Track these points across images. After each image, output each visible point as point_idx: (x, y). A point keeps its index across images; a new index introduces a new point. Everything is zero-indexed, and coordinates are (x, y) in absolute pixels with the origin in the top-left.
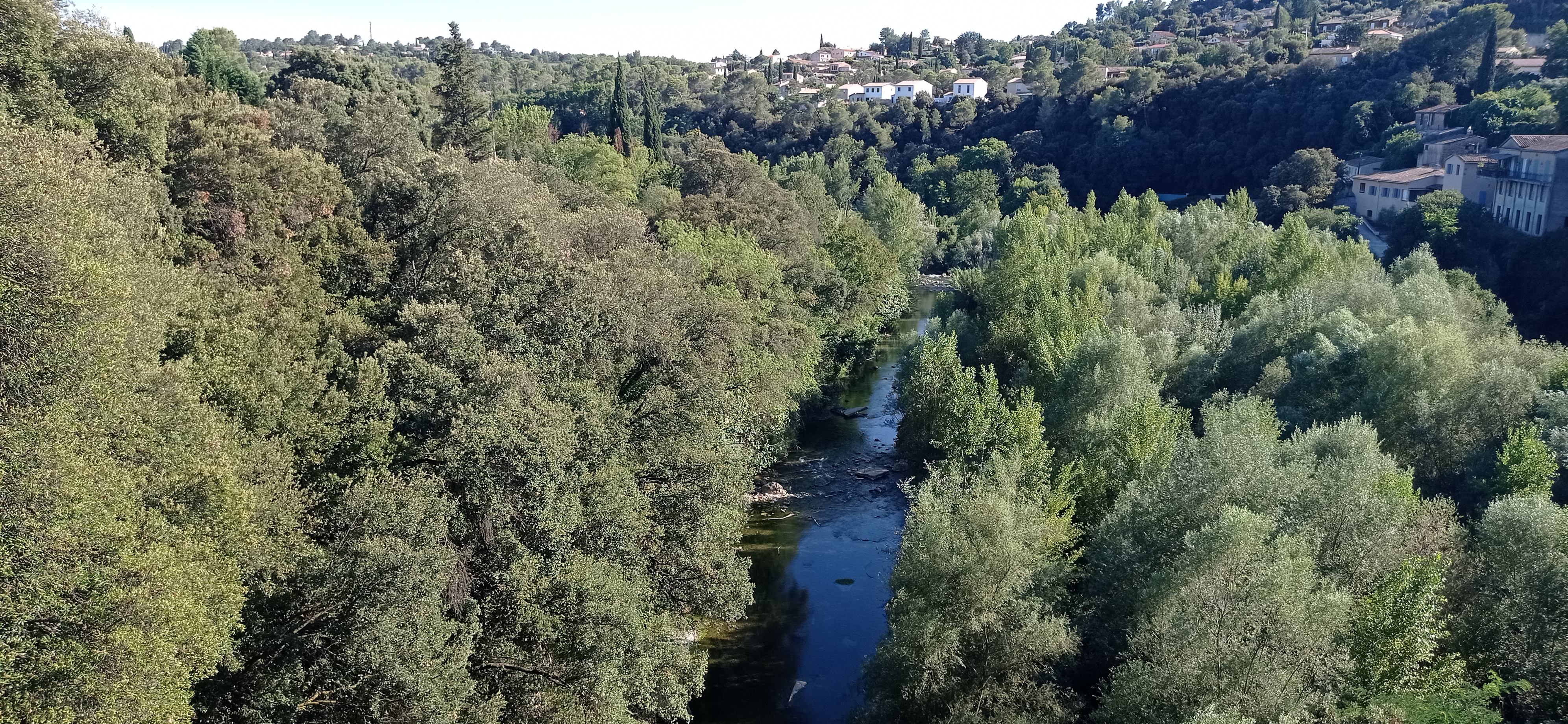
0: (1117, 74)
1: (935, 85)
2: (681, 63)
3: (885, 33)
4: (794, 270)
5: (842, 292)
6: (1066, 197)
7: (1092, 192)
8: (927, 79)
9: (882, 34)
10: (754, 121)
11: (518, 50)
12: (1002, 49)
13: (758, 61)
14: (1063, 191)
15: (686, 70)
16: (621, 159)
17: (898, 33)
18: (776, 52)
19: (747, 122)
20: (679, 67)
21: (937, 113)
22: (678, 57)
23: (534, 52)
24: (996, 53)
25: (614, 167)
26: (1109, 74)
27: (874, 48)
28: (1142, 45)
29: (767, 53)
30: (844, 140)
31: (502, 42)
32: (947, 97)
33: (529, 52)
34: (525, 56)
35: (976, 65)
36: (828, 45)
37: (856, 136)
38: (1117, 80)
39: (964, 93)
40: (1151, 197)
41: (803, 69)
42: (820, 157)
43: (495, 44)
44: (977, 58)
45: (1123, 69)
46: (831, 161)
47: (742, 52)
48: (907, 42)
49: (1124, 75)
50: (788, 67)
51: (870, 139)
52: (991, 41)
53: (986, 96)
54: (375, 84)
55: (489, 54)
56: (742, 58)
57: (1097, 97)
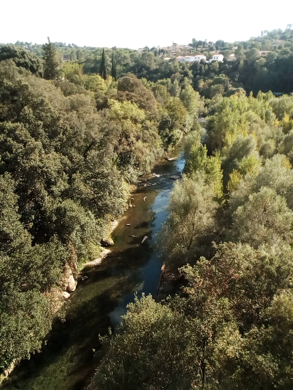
0: (264, 54)
1: (207, 57)
2: (129, 50)
3: (194, 40)
4: (152, 116)
5: (170, 123)
6: (245, 93)
7: (252, 92)
8: (205, 55)
9: (192, 40)
10: (150, 68)
11: (80, 46)
12: (230, 45)
13: (153, 49)
14: (244, 91)
15: (130, 52)
16: (103, 80)
17: (198, 40)
18: (158, 46)
19: (148, 69)
20: (128, 51)
21: (207, 66)
22: (129, 48)
23: (85, 47)
24: (228, 46)
25: (101, 83)
26: (262, 53)
27: (190, 45)
28: (274, 44)
29: (156, 47)
30: (178, 74)
31: (75, 44)
32: (211, 60)
33: (83, 47)
34: (82, 48)
35: (222, 50)
36: (175, 44)
37: (181, 73)
38: (264, 55)
39: (216, 59)
40: (270, 93)
41: (167, 52)
42: (169, 80)
43: (73, 44)
44: (222, 48)
45: (266, 52)
46: (172, 81)
47: (148, 46)
48: (200, 43)
49: (266, 54)
50: (162, 51)
51: (186, 74)
52: (227, 43)
53: (223, 60)
54: (26, 57)
55: (71, 47)
56: (148, 48)
57: (257, 61)
